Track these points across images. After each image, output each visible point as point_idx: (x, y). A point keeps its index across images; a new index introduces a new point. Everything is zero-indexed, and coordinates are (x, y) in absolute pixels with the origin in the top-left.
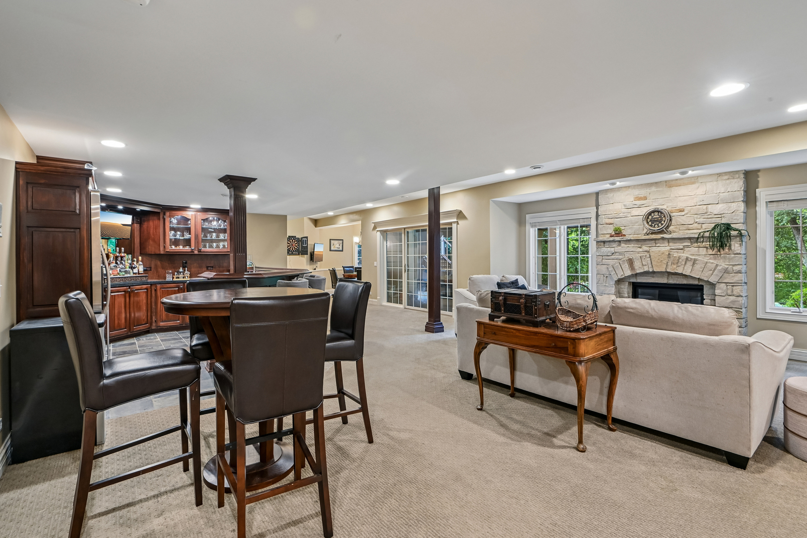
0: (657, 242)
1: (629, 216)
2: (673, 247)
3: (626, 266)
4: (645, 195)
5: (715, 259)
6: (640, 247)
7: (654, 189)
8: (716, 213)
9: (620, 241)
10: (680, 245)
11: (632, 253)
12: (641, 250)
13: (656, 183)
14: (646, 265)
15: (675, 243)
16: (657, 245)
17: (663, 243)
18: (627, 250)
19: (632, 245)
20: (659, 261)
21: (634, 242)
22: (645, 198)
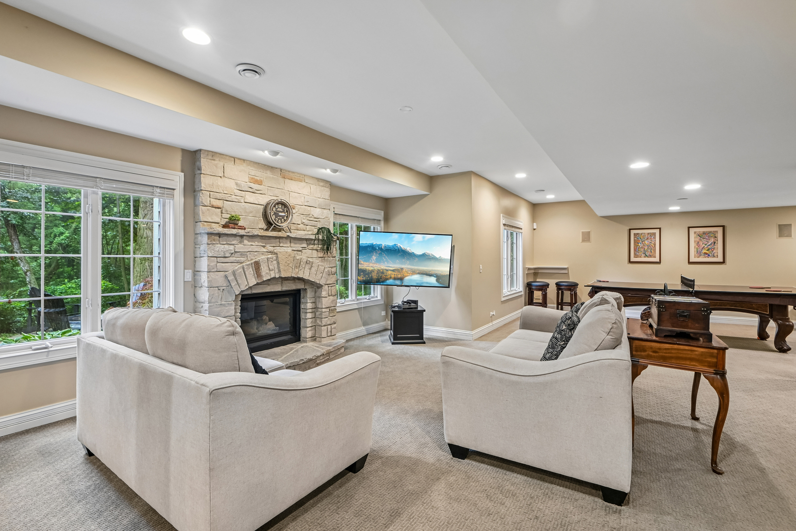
0: (281, 240)
1: (242, 201)
2: (294, 249)
3: (250, 272)
4: (262, 179)
5: (322, 262)
6: (264, 247)
7: (269, 174)
8: (315, 216)
9: (242, 236)
10: (298, 246)
11: (256, 253)
12: (264, 250)
13: (272, 167)
14: (272, 270)
15: (295, 244)
16: (281, 245)
17: (286, 243)
18: (250, 250)
19: (257, 243)
20: (286, 264)
21: (258, 239)
22: (260, 183)
